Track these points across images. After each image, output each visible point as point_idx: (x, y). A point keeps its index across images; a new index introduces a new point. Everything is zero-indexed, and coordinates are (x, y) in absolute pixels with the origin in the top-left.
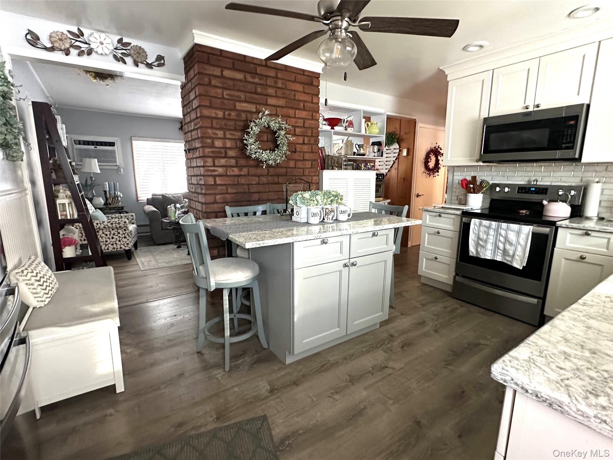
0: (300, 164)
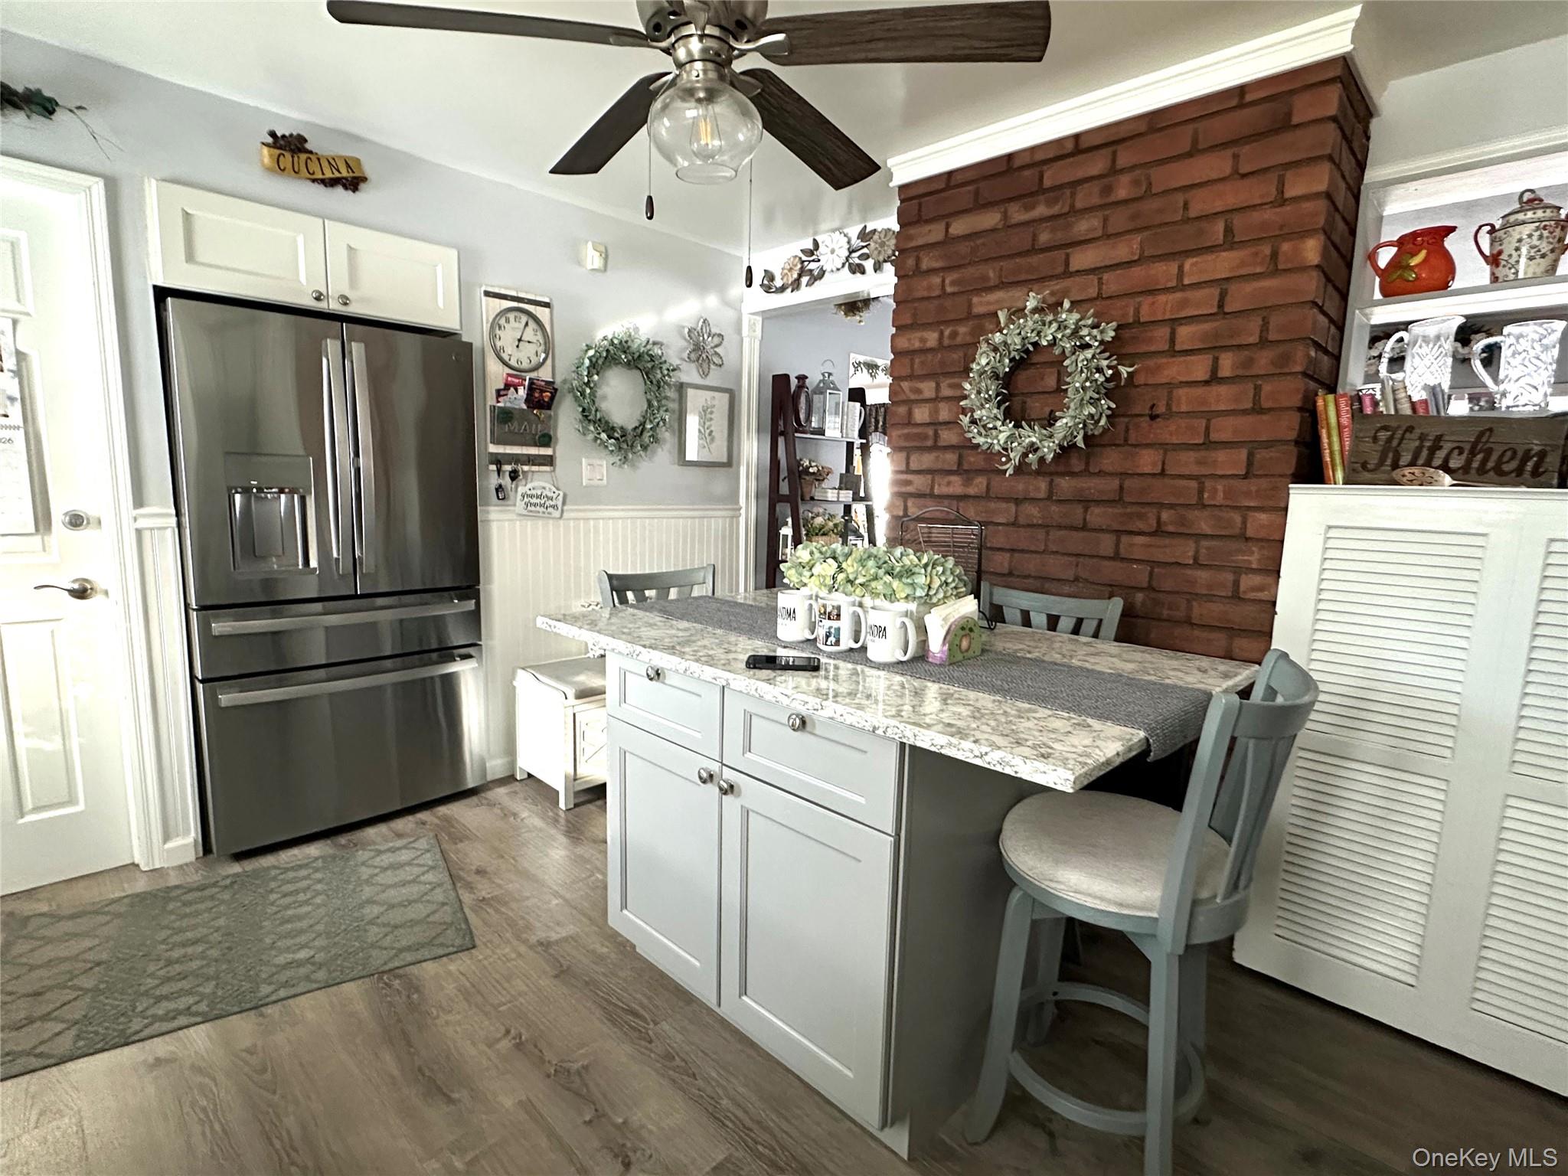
0: (1187, 462)
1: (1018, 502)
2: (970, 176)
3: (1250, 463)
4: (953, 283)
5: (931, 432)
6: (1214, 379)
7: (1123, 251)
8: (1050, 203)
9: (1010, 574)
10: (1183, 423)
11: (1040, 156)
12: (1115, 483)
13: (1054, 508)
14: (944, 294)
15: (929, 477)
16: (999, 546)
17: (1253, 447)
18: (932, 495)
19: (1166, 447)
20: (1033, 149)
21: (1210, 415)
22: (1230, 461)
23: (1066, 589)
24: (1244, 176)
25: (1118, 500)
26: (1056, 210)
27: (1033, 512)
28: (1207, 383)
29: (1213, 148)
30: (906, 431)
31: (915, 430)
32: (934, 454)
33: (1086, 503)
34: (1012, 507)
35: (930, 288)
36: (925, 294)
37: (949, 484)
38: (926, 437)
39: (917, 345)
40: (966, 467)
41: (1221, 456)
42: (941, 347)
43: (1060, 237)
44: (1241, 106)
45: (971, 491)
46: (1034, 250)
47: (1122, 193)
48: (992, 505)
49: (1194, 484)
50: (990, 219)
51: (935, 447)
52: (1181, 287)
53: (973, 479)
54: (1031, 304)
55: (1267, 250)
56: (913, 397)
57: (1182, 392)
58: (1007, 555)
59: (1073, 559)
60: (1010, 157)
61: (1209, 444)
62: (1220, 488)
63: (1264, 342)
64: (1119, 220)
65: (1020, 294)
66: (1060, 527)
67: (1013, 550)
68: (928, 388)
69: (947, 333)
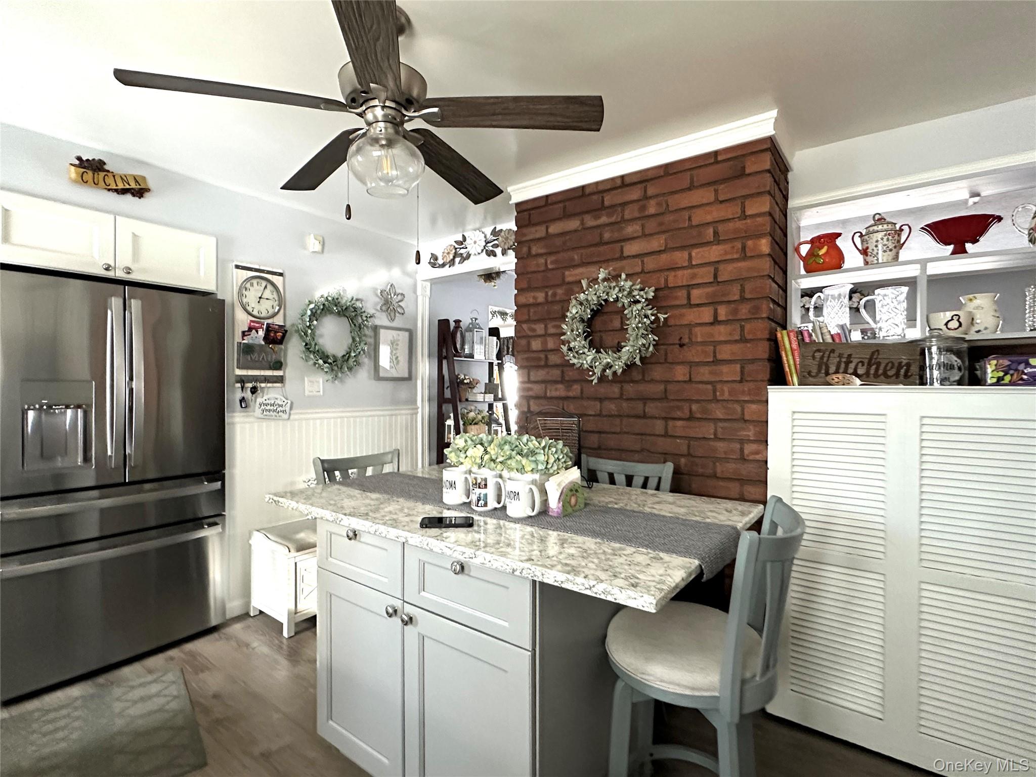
0: (704, 373)
1: (601, 400)
2: (560, 198)
3: (742, 372)
4: (552, 263)
5: (542, 356)
6: (716, 322)
7: (656, 243)
8: (609, 215)
9: (599, 448)
10: (699, 348)
11: (601, 188)
12: (662, 387)
13: (625, 404)
14: (547, 270)
15: (543, 385)
16: (591, 429)
17: (744, 363)
18: (545, 397)
19: (691, 364)
20: (597, 183)
21: (715, 344)
22: (730, 372)
23: (637, 456)
24: (721, 202)
25: (664, 398)
26: (613, 219)
27: (612, 407)
28: (712, 324)
29: (703, 186)
30: (526, 356)
31: (533, 355)
32: (546, 370)
33: (645, 400)
34: (598, 404)
35: (538, 265)
36: (535, 269)
37: (556, 390)
38: (539, 359)
39: (531, 301)
40: (567, 378)
41: (725, 369)
42: (547, 302)
43: (616, 235)
44: (717, 162)
45: (571, 394)
46: (601, 243)
47: (652, 210)
48: (585, 403)
49: (709, 387)
50: (573, 224)
51: (547, 366)
52: (691, 266)
53: (571, 386)
54: (601, 276)
55: (739, 245)
56: (530, 334)
57: (697, 330)
58: (596, 435)
59: (639, 437)
60: (583, 187)
61: (716, 362)
62: (726, 389)
63: (743, 299)
64: (651, 226)
65: (593, 270)
66: (628, 416)
67: (600, 432)
68: (540, 328)
69: (550, 293)
